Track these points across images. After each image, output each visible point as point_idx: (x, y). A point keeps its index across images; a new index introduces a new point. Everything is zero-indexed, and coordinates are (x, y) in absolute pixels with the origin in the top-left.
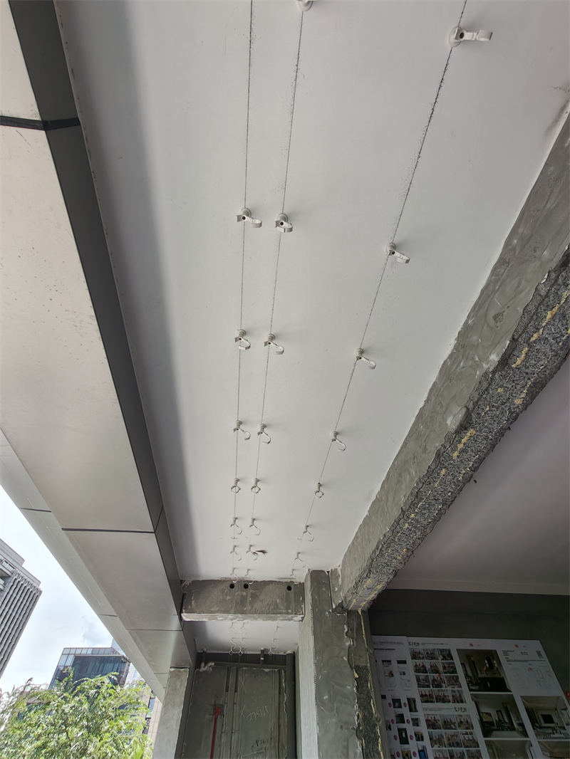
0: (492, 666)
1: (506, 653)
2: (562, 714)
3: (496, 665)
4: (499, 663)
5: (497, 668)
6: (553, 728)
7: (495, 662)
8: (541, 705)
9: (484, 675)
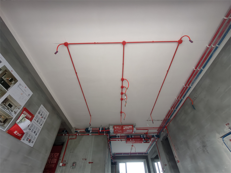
0: (11, 81)
1: (20, 84)
2: (16, 109)
3: (12, 82)
4: (15, 84)
5: (12, 83)
6: (9, 109)
7: (13, 82)
8: (13, 102)
9: (5, 79)
